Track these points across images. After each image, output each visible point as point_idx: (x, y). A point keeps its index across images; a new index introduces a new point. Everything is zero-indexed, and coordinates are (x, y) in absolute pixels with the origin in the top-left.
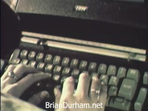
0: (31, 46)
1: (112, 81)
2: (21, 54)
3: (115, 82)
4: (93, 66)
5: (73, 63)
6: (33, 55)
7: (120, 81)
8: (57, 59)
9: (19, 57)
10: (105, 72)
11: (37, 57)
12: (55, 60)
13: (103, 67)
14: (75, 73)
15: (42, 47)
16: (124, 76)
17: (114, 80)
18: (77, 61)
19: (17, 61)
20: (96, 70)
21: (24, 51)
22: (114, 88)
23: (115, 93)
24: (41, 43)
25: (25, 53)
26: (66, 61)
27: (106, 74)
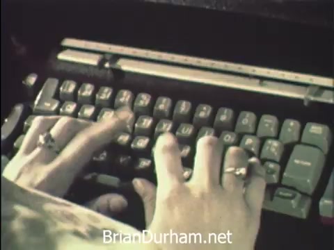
0: (83, 71)
1: (269, 149)
2: (61, 89)
3: (276, 153)
4: (225, 116)
5: (179, 109)
6: (88, 90)
7: (288, 150)
8: (144, 100)
9: (57, 96)
10: (251, 130)
11: (97, 96)
12: (139, 102)
13: (247, 119)
14: (183, 131)
15: (109, 72)
16: (296, 139)
17: (273, 147)
18: (189, 104)
19: (52, 105)
20: (232, 126)
21: (68, 82)
22: (272, 166)
23: (275, 178)
24: (107, 65)
25: (71, 87)
26: (164, 104)
27: (254, 134)
